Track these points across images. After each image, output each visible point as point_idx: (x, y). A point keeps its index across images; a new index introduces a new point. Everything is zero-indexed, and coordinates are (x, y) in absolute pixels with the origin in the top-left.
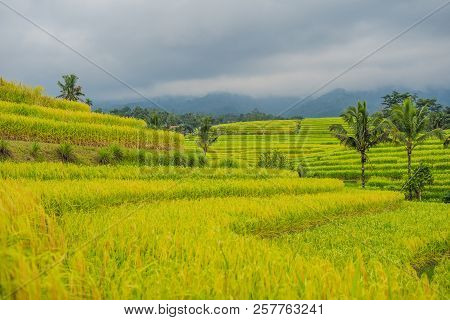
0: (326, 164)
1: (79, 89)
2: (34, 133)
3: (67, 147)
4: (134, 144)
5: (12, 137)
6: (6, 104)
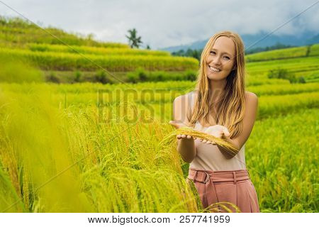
1: (140, 38)
3: (103, 73)
4: (156, 68)
5: (62, 69)
6: (61, 47)
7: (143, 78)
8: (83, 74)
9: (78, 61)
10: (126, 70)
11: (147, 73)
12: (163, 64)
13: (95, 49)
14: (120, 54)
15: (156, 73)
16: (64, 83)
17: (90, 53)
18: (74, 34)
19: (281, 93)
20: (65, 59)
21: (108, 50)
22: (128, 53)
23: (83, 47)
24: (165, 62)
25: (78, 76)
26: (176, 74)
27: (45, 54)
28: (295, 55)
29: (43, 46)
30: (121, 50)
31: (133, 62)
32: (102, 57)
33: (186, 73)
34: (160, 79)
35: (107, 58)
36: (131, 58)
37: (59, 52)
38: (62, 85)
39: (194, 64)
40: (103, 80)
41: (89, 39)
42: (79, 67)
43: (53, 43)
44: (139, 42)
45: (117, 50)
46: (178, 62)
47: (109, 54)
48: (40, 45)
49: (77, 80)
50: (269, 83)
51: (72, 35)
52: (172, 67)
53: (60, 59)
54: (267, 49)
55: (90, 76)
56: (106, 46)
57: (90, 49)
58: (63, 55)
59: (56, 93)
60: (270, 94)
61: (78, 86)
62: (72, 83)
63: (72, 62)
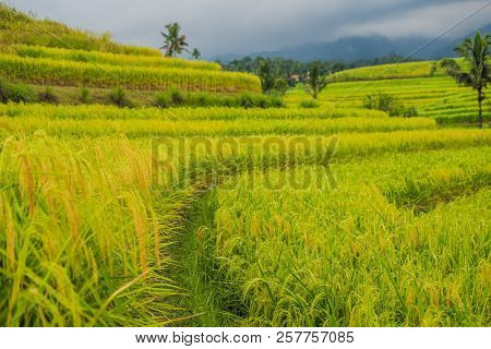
0: (451, 107)
1: (182, 39)
2: (87, 79)
3: (120, 92)
4: (197, 87)
5: (62, 83)
6: (63, 51)
7: (177, 100)
8: (92, 91)
9: (86, 72)
10: (154, 88)
11: (184, 94)
12: (208, 82)
13: (110, 56)
14: (147, 64)
15: (196, 94)
16: (64, 103)
17: (104, 61)
18: (83, 32)
19: (369, 130)
20: (67, 69)
21: (131, 58)
22: (159, 64)
23: (94, 53)
24: (211, 78)
25: (85, 94)
26: (225, 97)
27: (39, 61)
28: (414, 74)
29: (36, 48)
30: (148, 59)
31: (165, 77)
32: (120, 69)
33: (239, 96)
34: (202, 102)
35: (127, 69)
36: (163, 70)
37: (59, 59)
38: (61, 107)
39: (253, 83)
40: (119, 101)
41: (104, 40)
42: (87, 81)
43: (51, 45)
44: (182, 44)
45: (142, 58)
46: (229, 79)
47: (130, 63)
48: (32, 47)
49: (83, 100)
50: (355, 115)
51: (79, 34)
52: (221, 86)
53: (59, 69)
54: (376, 62)
55: (102, 95)
56: (127, 52)
57: (105, 55)
58: (64, 63)
59: (53, 117)
60: (352, 130)
61: (83, 108)
62: (76, 104)
63: (76, 73)
